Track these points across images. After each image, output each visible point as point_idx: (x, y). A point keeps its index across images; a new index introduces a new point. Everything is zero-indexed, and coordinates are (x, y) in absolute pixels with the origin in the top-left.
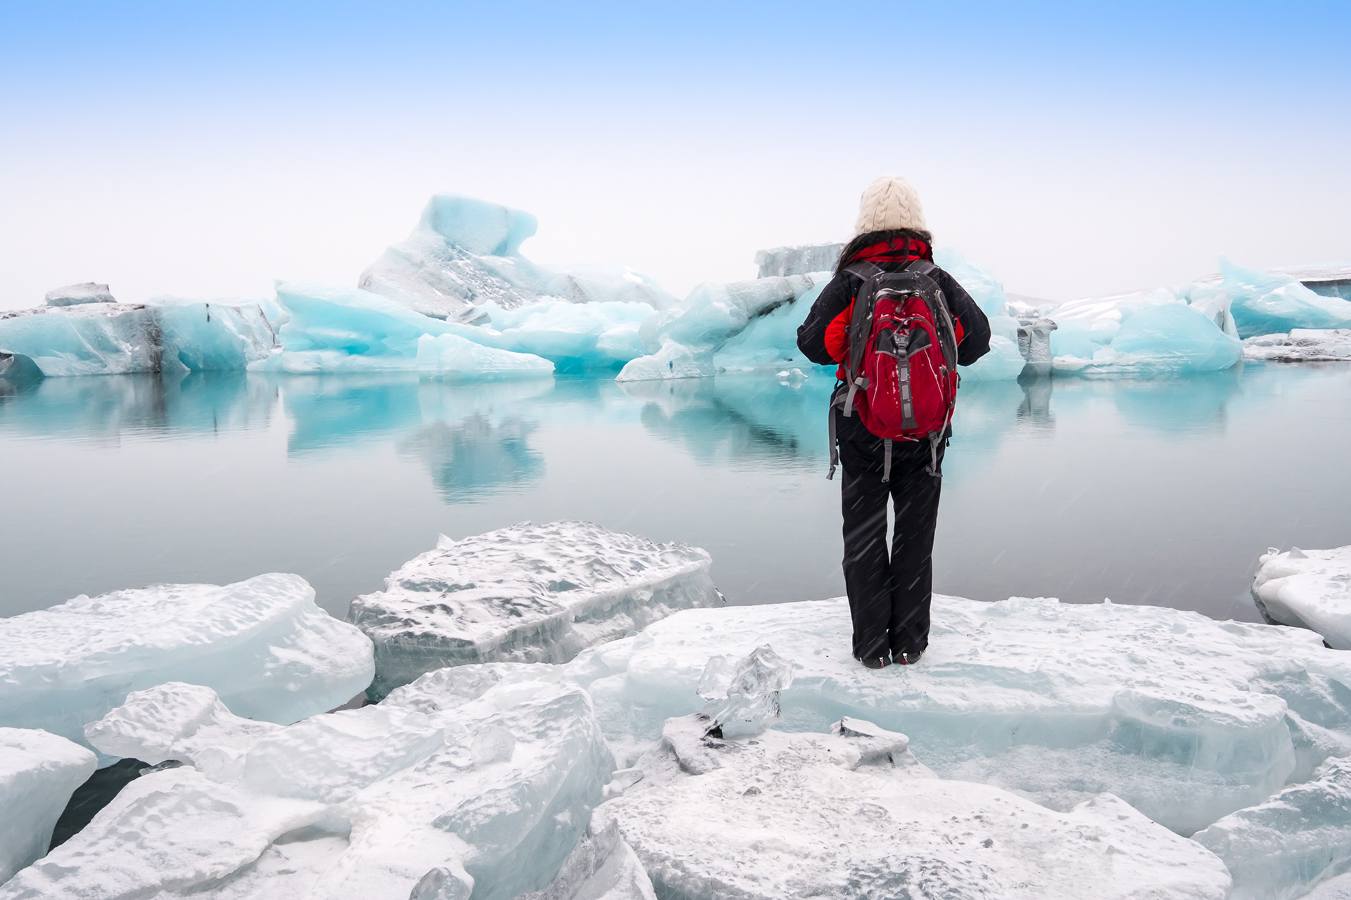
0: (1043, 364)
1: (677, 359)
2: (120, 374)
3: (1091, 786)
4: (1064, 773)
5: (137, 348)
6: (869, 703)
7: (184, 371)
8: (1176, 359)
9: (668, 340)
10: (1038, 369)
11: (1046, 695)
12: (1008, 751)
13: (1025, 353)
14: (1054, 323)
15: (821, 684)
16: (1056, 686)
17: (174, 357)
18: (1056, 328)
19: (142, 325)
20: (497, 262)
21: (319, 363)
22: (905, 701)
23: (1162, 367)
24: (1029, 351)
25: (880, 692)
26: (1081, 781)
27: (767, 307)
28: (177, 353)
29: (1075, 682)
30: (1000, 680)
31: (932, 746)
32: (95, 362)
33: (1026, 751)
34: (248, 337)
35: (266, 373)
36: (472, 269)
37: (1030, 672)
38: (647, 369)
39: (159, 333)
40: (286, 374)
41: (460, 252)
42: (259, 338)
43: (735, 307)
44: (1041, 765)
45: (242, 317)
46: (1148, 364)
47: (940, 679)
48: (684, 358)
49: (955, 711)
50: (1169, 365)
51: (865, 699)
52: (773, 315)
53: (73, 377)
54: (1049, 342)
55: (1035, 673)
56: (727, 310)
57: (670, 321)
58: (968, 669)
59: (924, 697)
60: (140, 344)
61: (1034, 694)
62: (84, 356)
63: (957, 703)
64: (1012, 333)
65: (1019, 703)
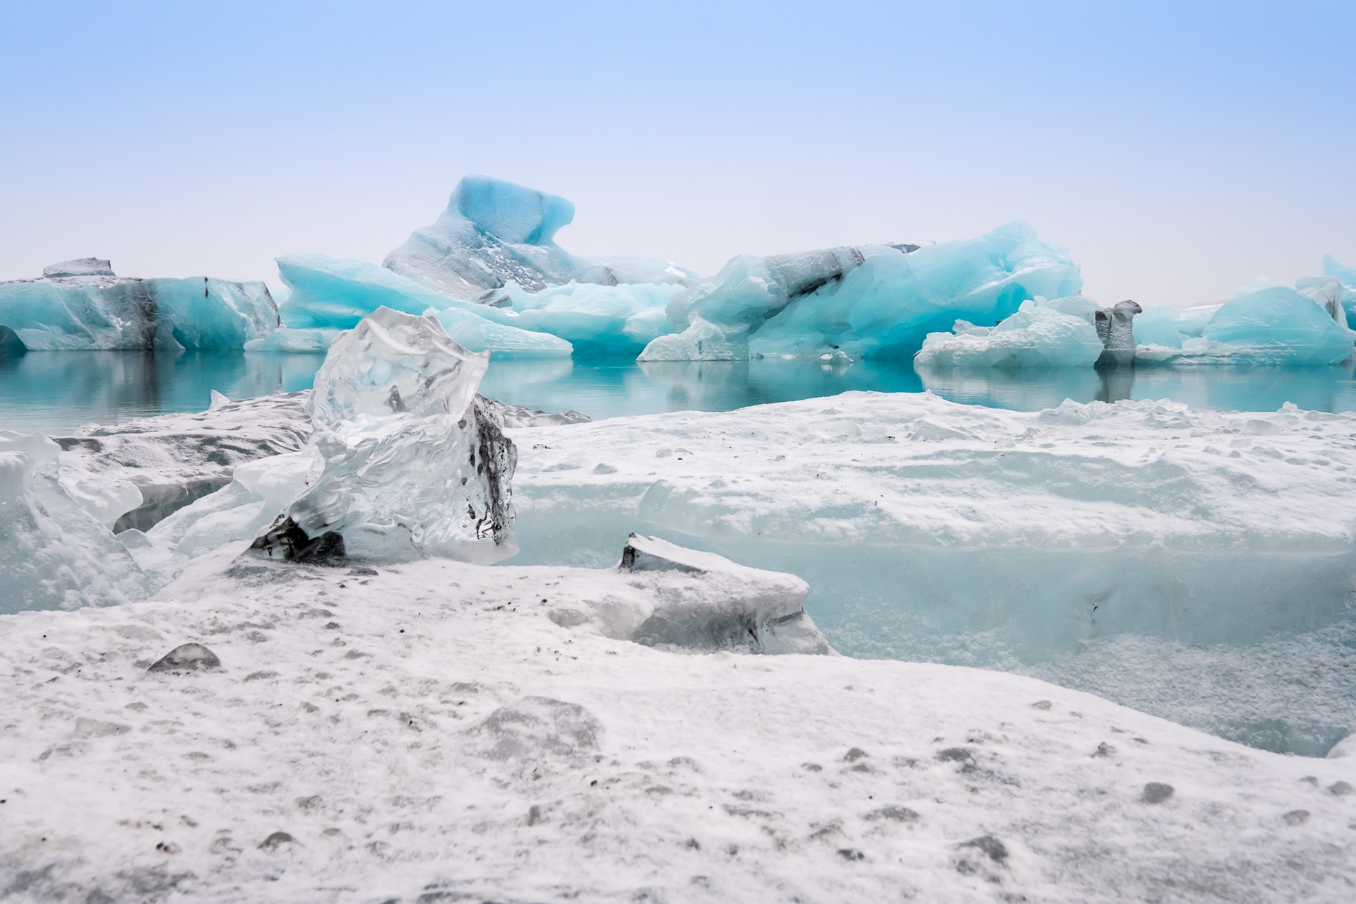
0: (1125, 351)
1: (707, 340)
2: (109, 350)
3: (1308, 737)
4: (1231, 703)
5: (129, 324)
6: (736, 525)
7: (179, 350)
8: (1279, 351)
9: (697, 318)
10: (1118, 358)
11: (1181, 513)
12: (1079, 649)
13: (1104, 339)
14: (1138, 306)
15: (640, 497)
16: (1207, 491)
17: (166, 332)
18: (1140, 311)
19: (134, 298)
20: (530, 250)
21: (319, 342)
22: (823, 521)
23: (1263, 360)
24: (1108, 337)
25: (766, 504)
26: (1280, 725)
27: (811, 285)
28: (171, 330)
29: (1256, 487)
30: (1065, 485)
31: (885, 629)
32: (82, 337)
33: (1127, 648)
34: (249, 315)
35: (264, 352)
36: (502, 257)
37: (1139, 465)
38: (672, 349)
39: (153, 308)
40: (284, 352)
41: (490, 239)
42: (262, 317)
43: (774, 283)
44: (1168, 682)
45: (244, 294)
46: (1246, 355)
47: (917, 481)
48: (715, 338)
49: (945, 543)
50: (1270, 357)
51: (729, 517)
52: (817, 294)
53: (57, 351)
54: (1132, 327)
55: (1152, 465)
56: (765, 286)
57: (701, 297)
58: (985, 462)
59: (872, 512)
60: (132, 319)
61: (1148, 512)
62: (70, 329)
63: (950, 524)
64: (1088, 314)
65: (1111, 527)
